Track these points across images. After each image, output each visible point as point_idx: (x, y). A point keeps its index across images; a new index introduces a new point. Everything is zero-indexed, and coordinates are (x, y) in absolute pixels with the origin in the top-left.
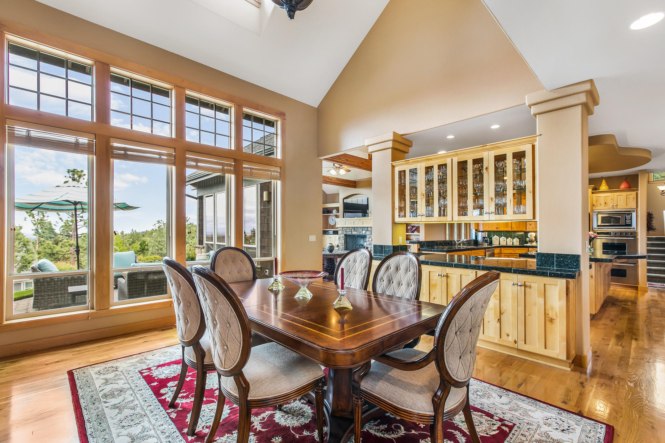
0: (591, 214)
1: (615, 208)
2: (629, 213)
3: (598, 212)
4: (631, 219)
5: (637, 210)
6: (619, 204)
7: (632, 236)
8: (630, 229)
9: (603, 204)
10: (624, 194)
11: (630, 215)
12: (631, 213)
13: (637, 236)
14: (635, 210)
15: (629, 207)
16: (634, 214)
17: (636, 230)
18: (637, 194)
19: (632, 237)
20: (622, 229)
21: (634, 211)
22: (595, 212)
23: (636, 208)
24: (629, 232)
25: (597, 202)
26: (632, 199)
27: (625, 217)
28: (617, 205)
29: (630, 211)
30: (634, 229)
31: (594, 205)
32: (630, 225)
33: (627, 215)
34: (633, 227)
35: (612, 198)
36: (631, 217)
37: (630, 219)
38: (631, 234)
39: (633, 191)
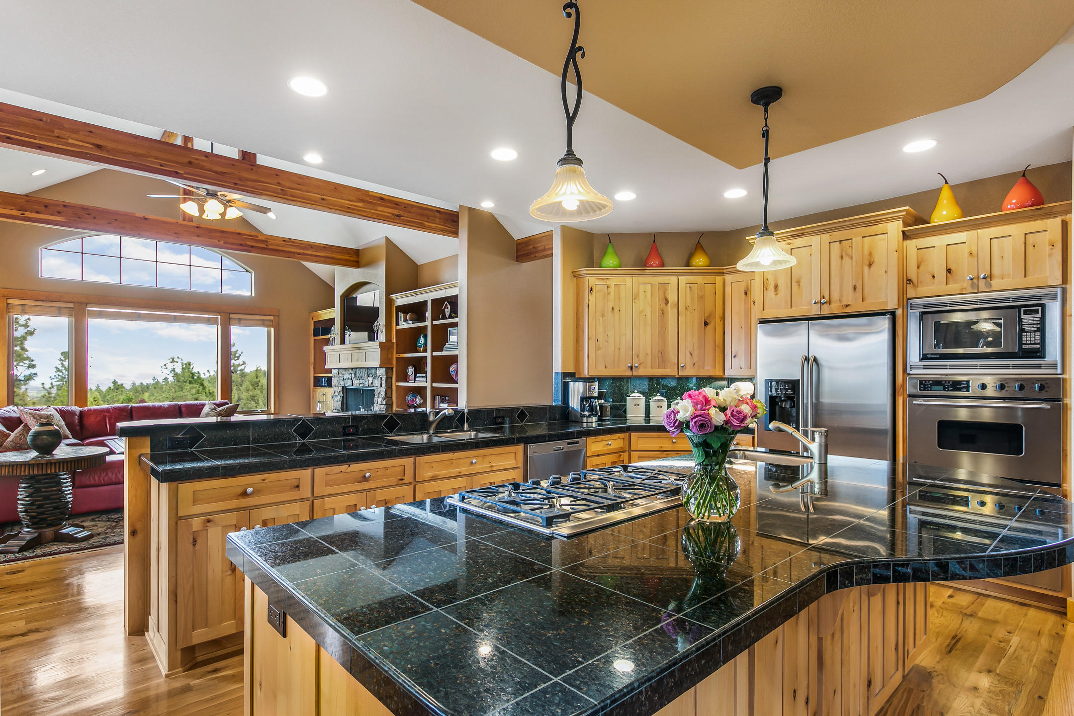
0: (899, 312)
1: (982, 285)
2: (1037, 307)
3: (925, 306)
4: (1042, 329)
5: (1064, 292)
6: (996, 271)
7: (1044, 395)
8: (1039, 367)
9: (941, 274)
10: (1016, 230)
11: (1036, 312)
12: (1043, 306)
13: (1065, 395)
14: (1059, 291)
15: (1034, 279)
16: (1054, 310)
17: (1059, 371)
18: (1065, 226)
19: (1046, 400)
20: (1007, 367)
21: (1053, 297)
22: (912, 307)
23: (1059, 282)
24: (1033, 381)
25: (922, 268)
26: (1048, 248)
27: (1020, 320)
28: (989, 277)
29: (1039, 297)
30: (1054, 366)
31: (909, 281)
32: (1038, 353)
33: (1026, 313)
34: (1049, 359)
35: (974, 249)
36: (1043, 319)
37: (1038, 330)
38: (1042, 388)
39: (1051, 214)
